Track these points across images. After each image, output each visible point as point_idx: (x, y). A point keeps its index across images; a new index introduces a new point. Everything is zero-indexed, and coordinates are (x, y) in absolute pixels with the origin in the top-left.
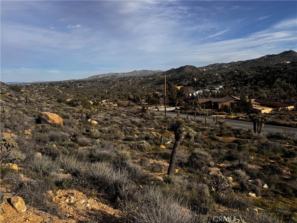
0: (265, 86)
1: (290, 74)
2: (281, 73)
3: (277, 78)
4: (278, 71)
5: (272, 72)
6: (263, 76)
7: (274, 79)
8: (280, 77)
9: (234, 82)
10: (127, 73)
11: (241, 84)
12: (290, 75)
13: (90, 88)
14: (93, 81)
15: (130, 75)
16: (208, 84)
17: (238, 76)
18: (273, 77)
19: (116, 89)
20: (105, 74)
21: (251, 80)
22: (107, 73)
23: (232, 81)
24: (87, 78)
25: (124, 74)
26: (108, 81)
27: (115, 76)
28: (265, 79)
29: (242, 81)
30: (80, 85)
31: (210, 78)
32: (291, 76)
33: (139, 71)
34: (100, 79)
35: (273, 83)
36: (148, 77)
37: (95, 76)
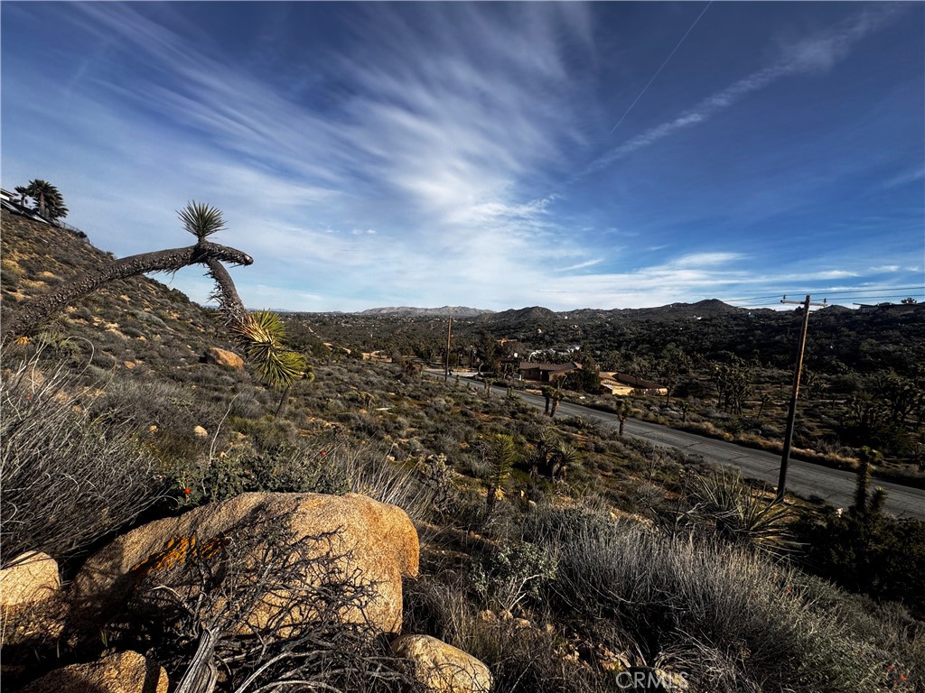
0: (647, 354)
1: (692, 337)
2: (677, 334)
3: (669, 342)
4: (673, 331)
5: (665, 331)
6: (649, 336)
7: (665, 343)
8: (675, 341)
9: (601, 342)
10: (431, 310)
11: (610, 346)
12: (692, 339)
13: (361, 328)
14: (370, 318)
15: (437, 313)
16: (558, 342)
17: (610, 333)
18: (663, 340)
19: (404, 335)
20: (392, 308)
21: (629, 342)
22: (396, 306)
23: (598, 341)
24: (361, 311)
25: (426, 310)
26: (396, 320)
27: (409, 313)
28: (650, 342)
29: (614, 342)
30: (346, 322)
31: (564, 331)
32: (693, 342)
33: (453, 309)
34: (383, 315)
35: (661, 350)
36: (467, 319)
37: (375, 310)
